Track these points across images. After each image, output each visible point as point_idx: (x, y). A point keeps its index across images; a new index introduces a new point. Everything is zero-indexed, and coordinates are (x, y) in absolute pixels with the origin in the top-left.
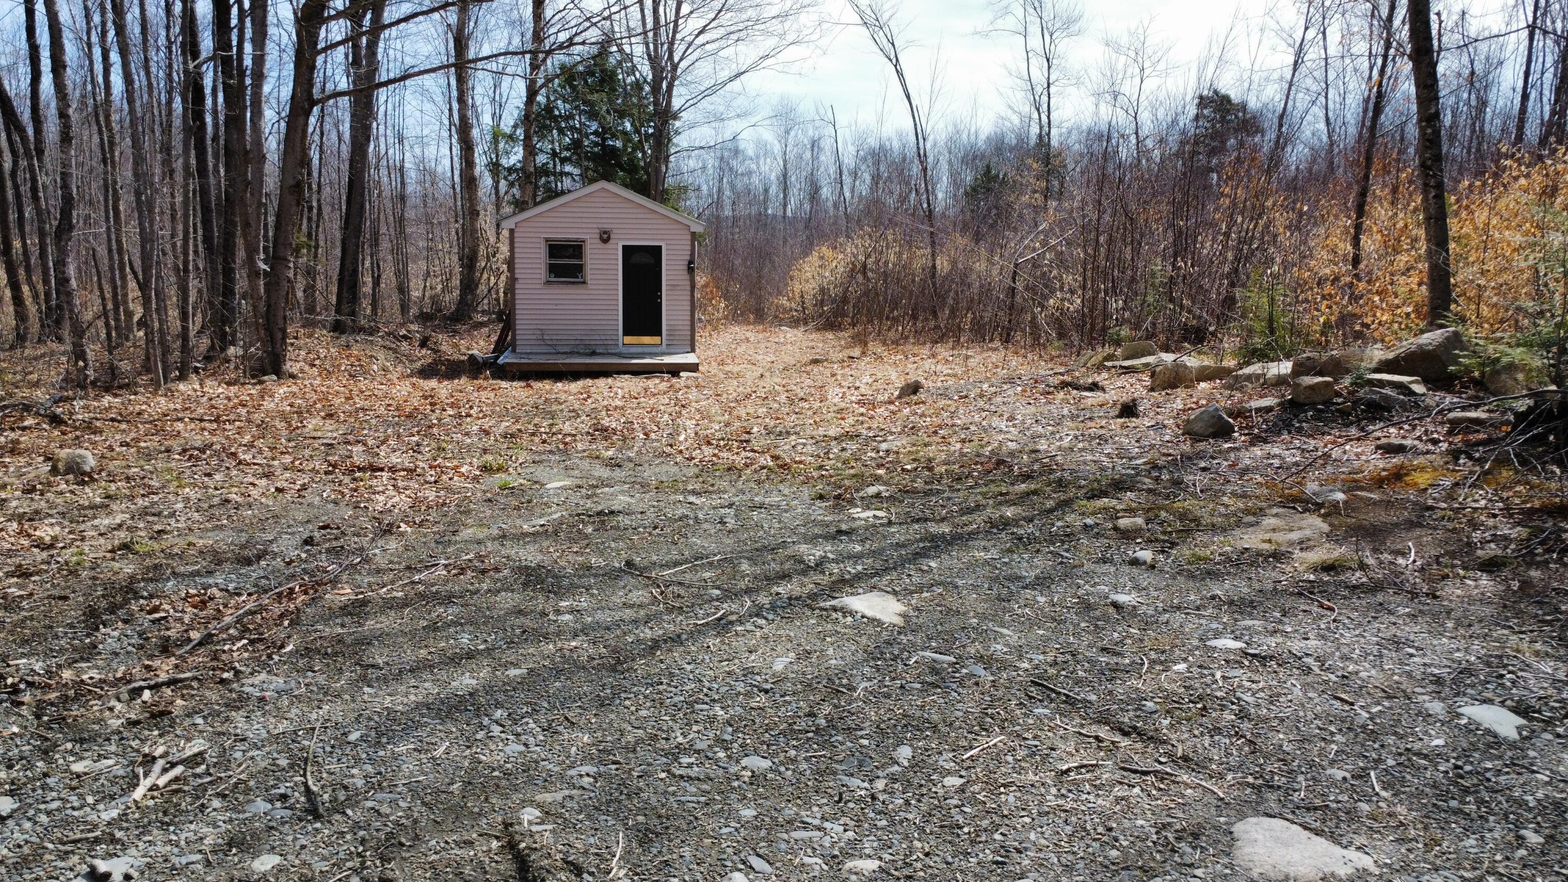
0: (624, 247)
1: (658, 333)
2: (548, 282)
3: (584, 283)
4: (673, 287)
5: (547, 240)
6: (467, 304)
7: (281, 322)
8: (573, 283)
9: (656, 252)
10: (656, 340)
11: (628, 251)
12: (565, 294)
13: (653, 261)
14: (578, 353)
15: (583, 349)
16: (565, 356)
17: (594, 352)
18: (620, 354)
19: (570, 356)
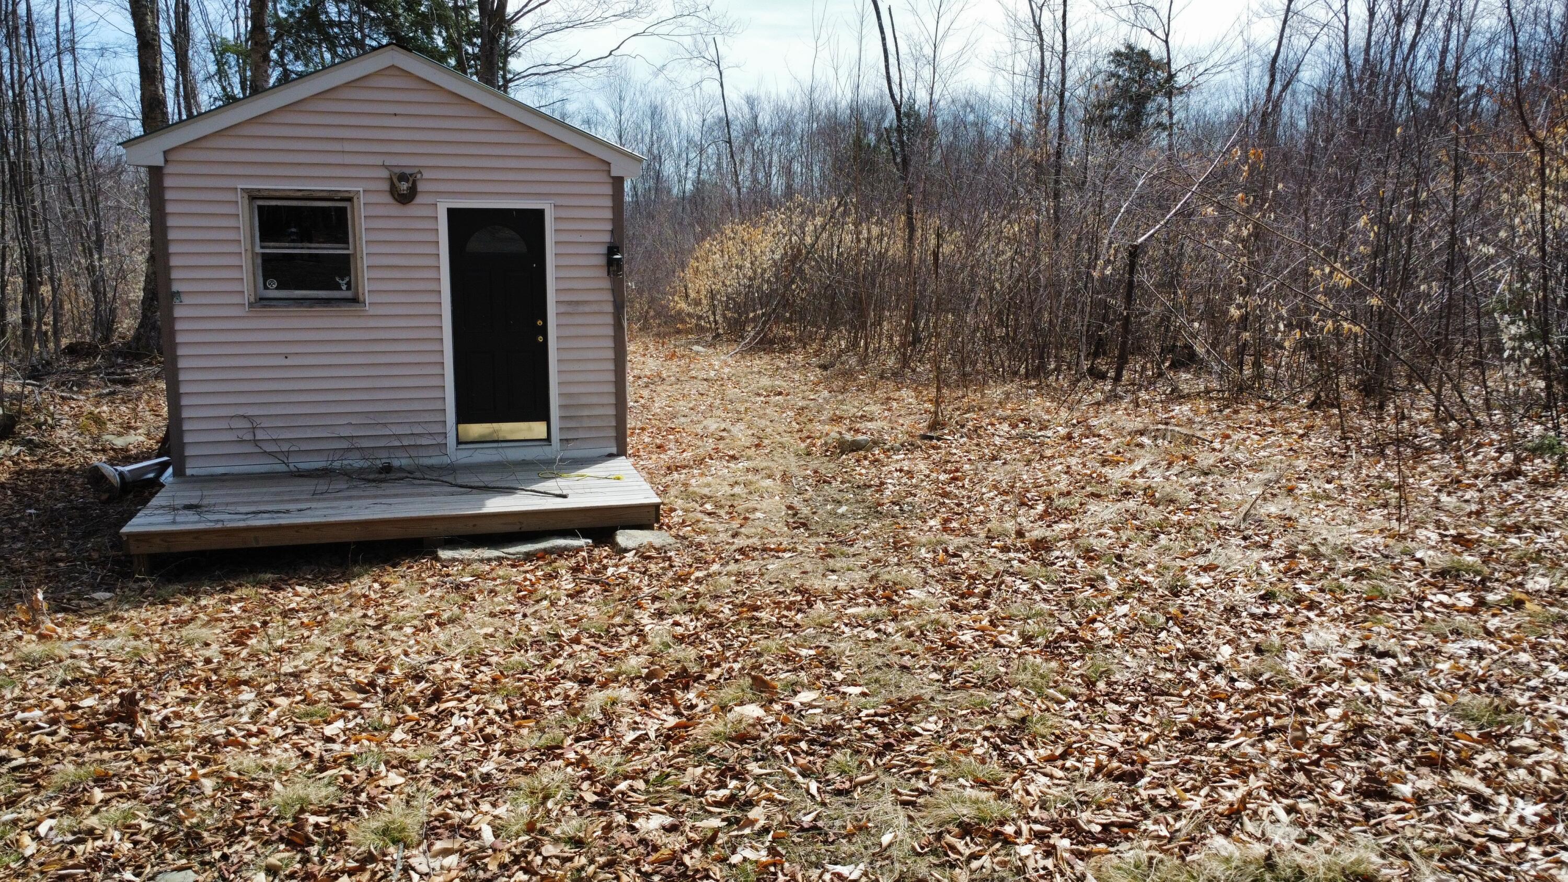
0: (451, 212)
1: (543, 415)
2: (262, 301)
3: (355, 300)
4: (572, 307)
5: (253, 196)
8: (327, 302)
9: (531, 224)
10: (537, 429)
11: (463, 223)
12: (306, 328)
13: (523, 247)
14: (348, 474)
15: (357, 463)
16: (309, 486)
17: (387, 469)
18: (453, 469)
19: (322, 486)
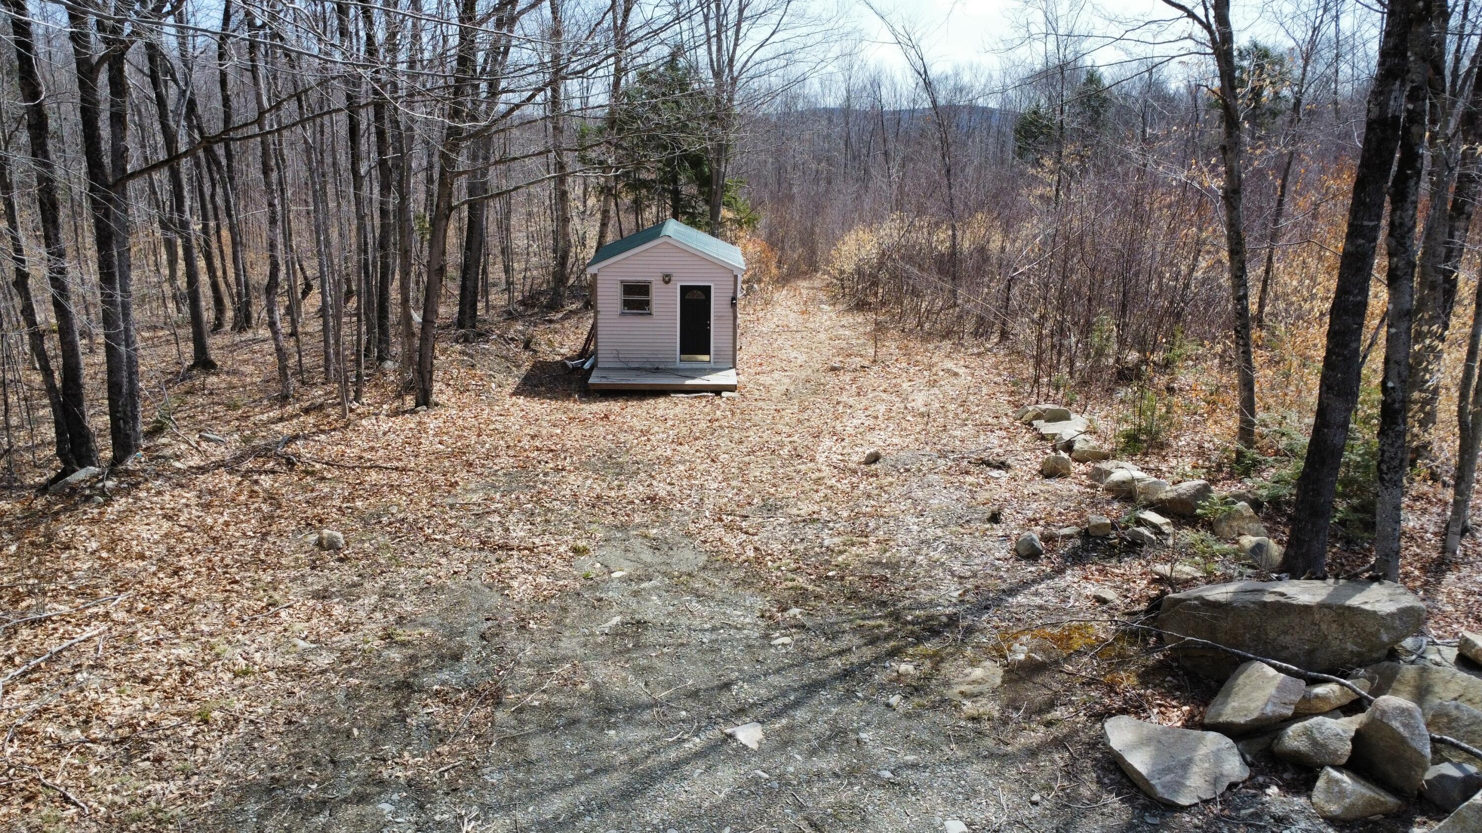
0: (682, 287)
1: (708, 353)
2: (623, 314)
3: (650, 314)
4: (719, 318)
5: (622, 282)
6: (559, 295)
7: (429, 366)
8: (641, 314)
9: (706, 290)
10: (706, 358)
11: (684, 290)
12: (636, 323)
13: (703, 297)
14: (645, 370)
15: (648, 366)
16: (635, 373)
17: (658, 369)
18: (677, 370)
19: (639, 373)
